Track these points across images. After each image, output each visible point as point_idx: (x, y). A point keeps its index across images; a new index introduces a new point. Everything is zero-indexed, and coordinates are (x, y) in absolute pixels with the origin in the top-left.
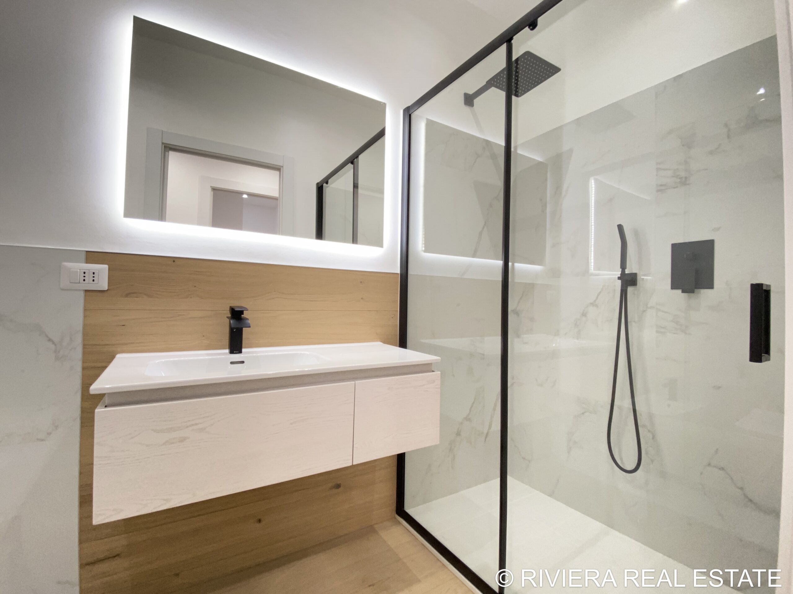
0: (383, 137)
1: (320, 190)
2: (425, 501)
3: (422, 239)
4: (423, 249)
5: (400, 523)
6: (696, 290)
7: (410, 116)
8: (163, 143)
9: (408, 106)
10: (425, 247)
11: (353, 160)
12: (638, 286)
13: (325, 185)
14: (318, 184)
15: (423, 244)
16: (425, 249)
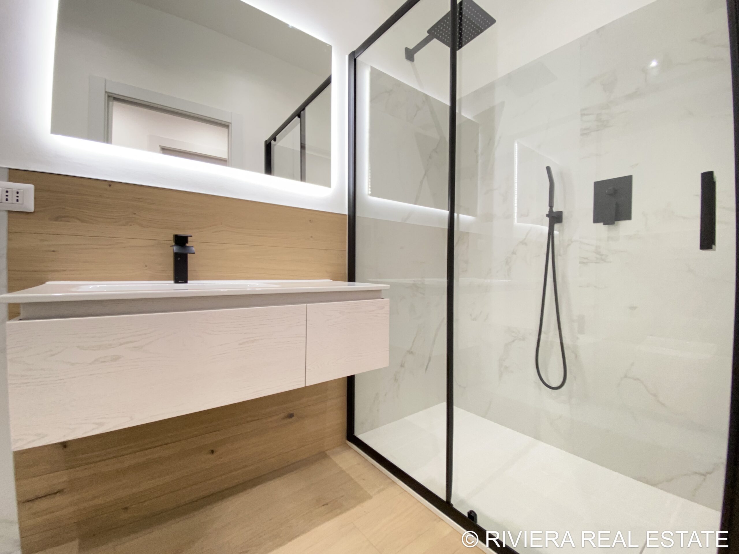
0: (330, 84)
1: (268, 147)
2: (372, 428)
3: (369, 183)
4: (370, 192)
5: (350, 448)
6: (616, 222)
7: (355, 60)
8: (106, 92)
9: (353, 50)
10: (371, 191)
11: (299, 113)
12: (563, 223)
13: (273, 142)
14: (266, 142)
15: (369, 188)
16: (371, 193)
